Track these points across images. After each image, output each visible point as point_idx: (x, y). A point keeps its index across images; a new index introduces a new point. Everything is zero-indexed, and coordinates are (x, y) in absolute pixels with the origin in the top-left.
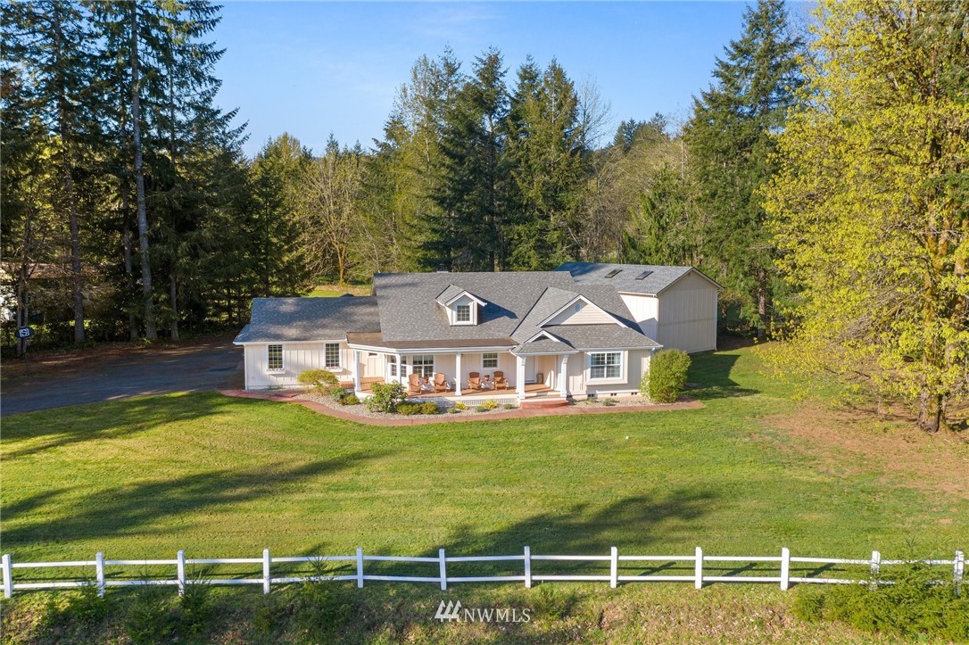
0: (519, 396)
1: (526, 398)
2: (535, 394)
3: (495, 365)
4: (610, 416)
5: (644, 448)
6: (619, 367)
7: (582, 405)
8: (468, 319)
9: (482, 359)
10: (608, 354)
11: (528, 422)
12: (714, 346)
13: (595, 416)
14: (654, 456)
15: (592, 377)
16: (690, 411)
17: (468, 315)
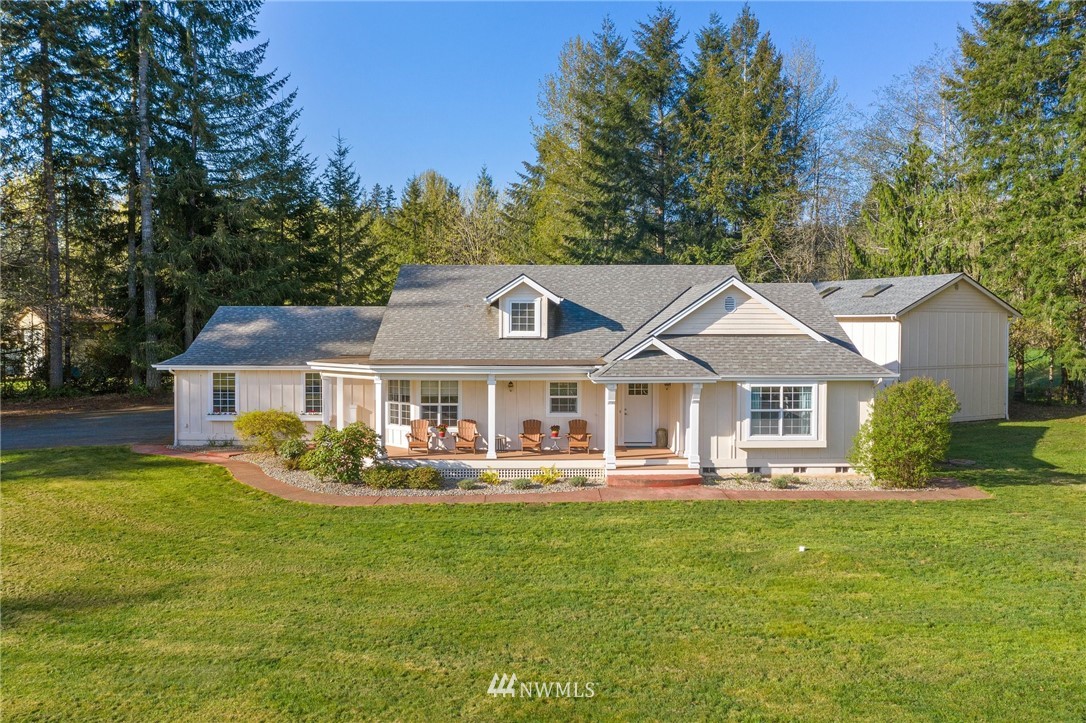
0: (605, 465)
1: (618, 468)
2: (643, 462)
3: (573, 409)
4: (782, 506)
5: (841, 574)
6: (808, 415)
7: (732, 486)
8: (531, 328)
9: (548, 397)
10: (785, 389)
12: (1004, 411)
13: (748, 505)
14: (863, 595)
15: (753, 432)
16: (958, 505)
17: (532, 320)
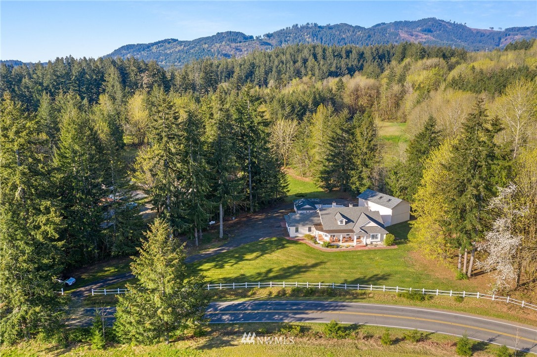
1: (356, 244)
2: (359, 243)
5: (381, 261)
6: (378, 237)
7: (369, 246)
8: (343, 224)
10: (376, 234)
11: (357, 251)
12: (409, 219)
13: (372, 249)
14: (383, 263)
15: (372, 239)
